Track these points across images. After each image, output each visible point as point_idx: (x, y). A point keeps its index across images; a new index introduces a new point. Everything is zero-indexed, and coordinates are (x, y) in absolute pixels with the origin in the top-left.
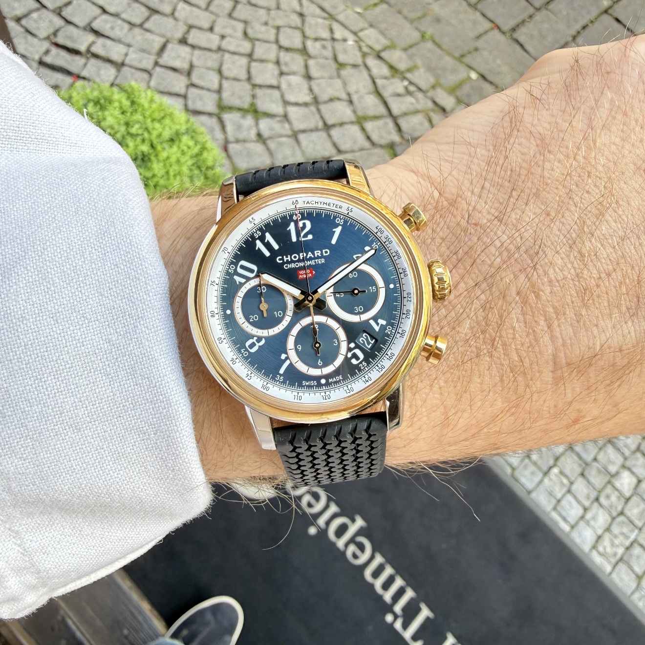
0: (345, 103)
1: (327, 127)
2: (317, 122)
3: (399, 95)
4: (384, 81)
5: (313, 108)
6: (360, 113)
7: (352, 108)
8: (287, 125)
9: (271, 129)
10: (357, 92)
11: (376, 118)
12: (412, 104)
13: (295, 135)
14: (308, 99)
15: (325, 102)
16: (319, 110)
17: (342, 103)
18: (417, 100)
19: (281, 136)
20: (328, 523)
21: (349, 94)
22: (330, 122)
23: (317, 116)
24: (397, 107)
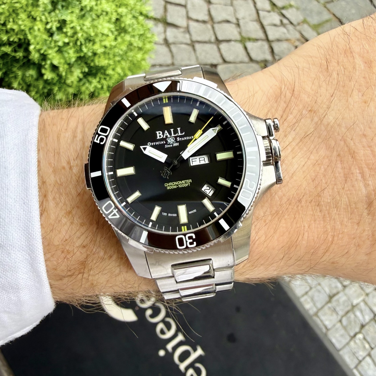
0: (234, 26)
1: (218, 41)
2: (211, 37)
3: (275, 25)
4: (266, 13)
5: (209, 26)
6: (244, 35)
7: (238, 30)
8: (187, 36)
9: (175, 37)
10: (243, 18)
11: (256, 40)
12: (284, 33)
13: (193, 44)
14: (206, 18)
15: (219, 22)
16: (213, 28)
17: (231, 25)
18: (288, 30)
19: (182, 43)
20: (175, 348)
21: (238, 20)
22: (220, 38)
23: (211, 32)
24: (272, 34)
